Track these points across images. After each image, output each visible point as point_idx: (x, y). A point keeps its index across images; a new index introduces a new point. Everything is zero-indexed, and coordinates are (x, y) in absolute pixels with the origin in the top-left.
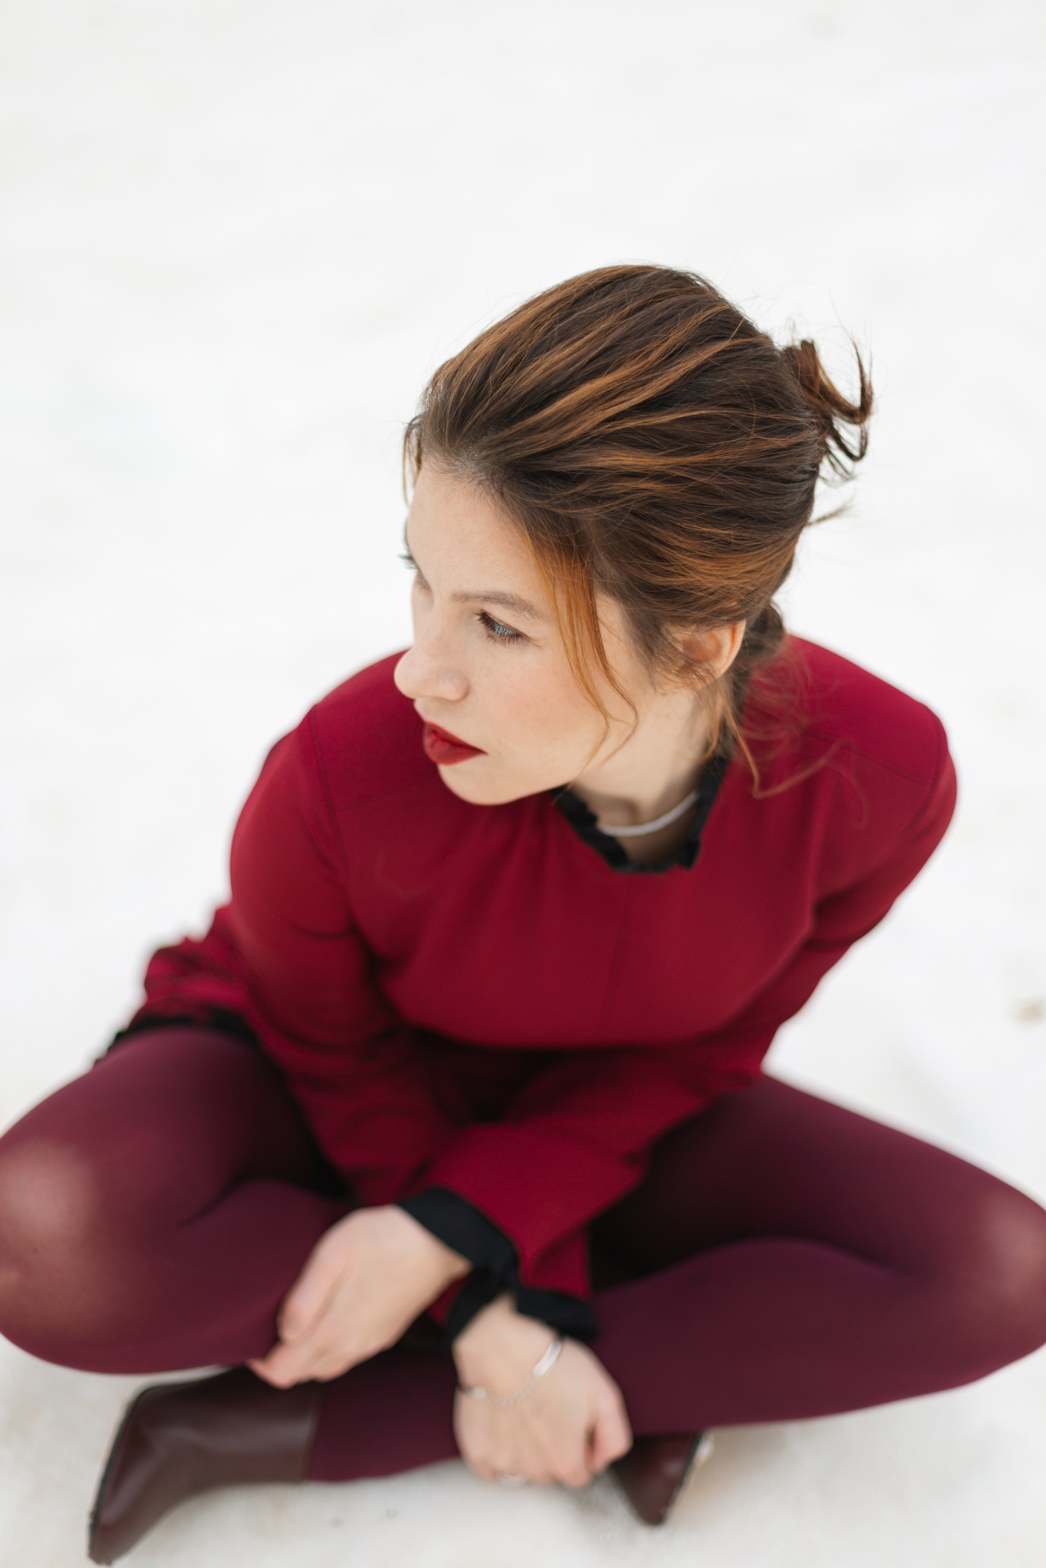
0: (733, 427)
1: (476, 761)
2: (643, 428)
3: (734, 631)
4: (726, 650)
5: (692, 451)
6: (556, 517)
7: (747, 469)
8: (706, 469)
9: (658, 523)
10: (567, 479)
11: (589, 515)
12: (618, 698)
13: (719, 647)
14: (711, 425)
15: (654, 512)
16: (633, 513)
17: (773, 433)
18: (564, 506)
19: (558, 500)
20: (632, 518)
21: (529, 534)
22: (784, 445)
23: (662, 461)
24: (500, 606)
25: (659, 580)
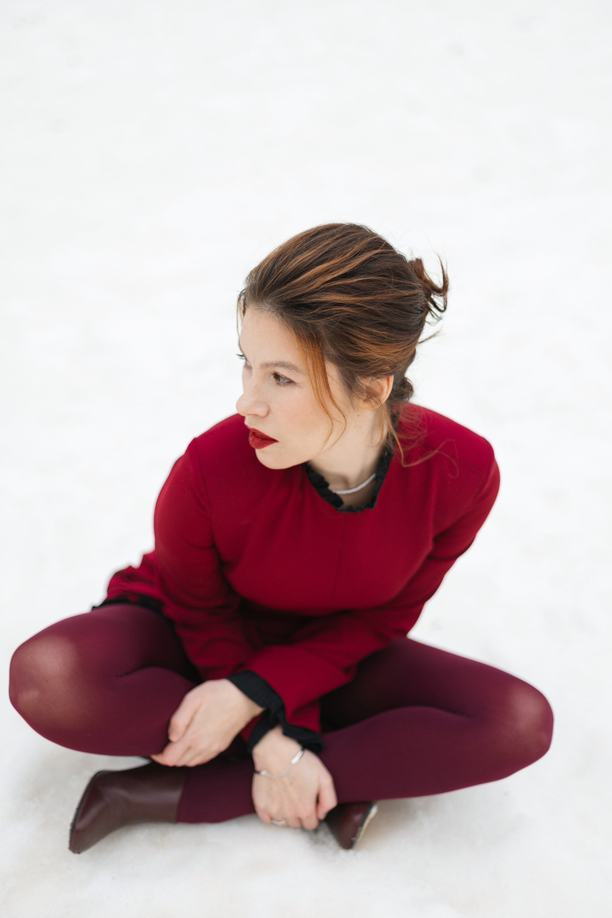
0: (384, 285)
1: (274, 445)
2: (344, 285)
3: (388, 380)
4: (385, 389)
5: (366, 295)
6: (306, 324)
7: (391, 304)
8: (372, 303)
9: (351, 326)
10: (310, 307)
11: (321, 323)
12: (336, 410)
13: (382, 389)
14: (374, 283)
15: (349, 322)
16: (340, 322)
17: (402, 289)
18: (309, 319)
19: (306, 316)
20: (340, 325)
21: (294, 332)
22: (407, 294)
23: (353, 299)
24: (282, 368)
25: (352, 354)
